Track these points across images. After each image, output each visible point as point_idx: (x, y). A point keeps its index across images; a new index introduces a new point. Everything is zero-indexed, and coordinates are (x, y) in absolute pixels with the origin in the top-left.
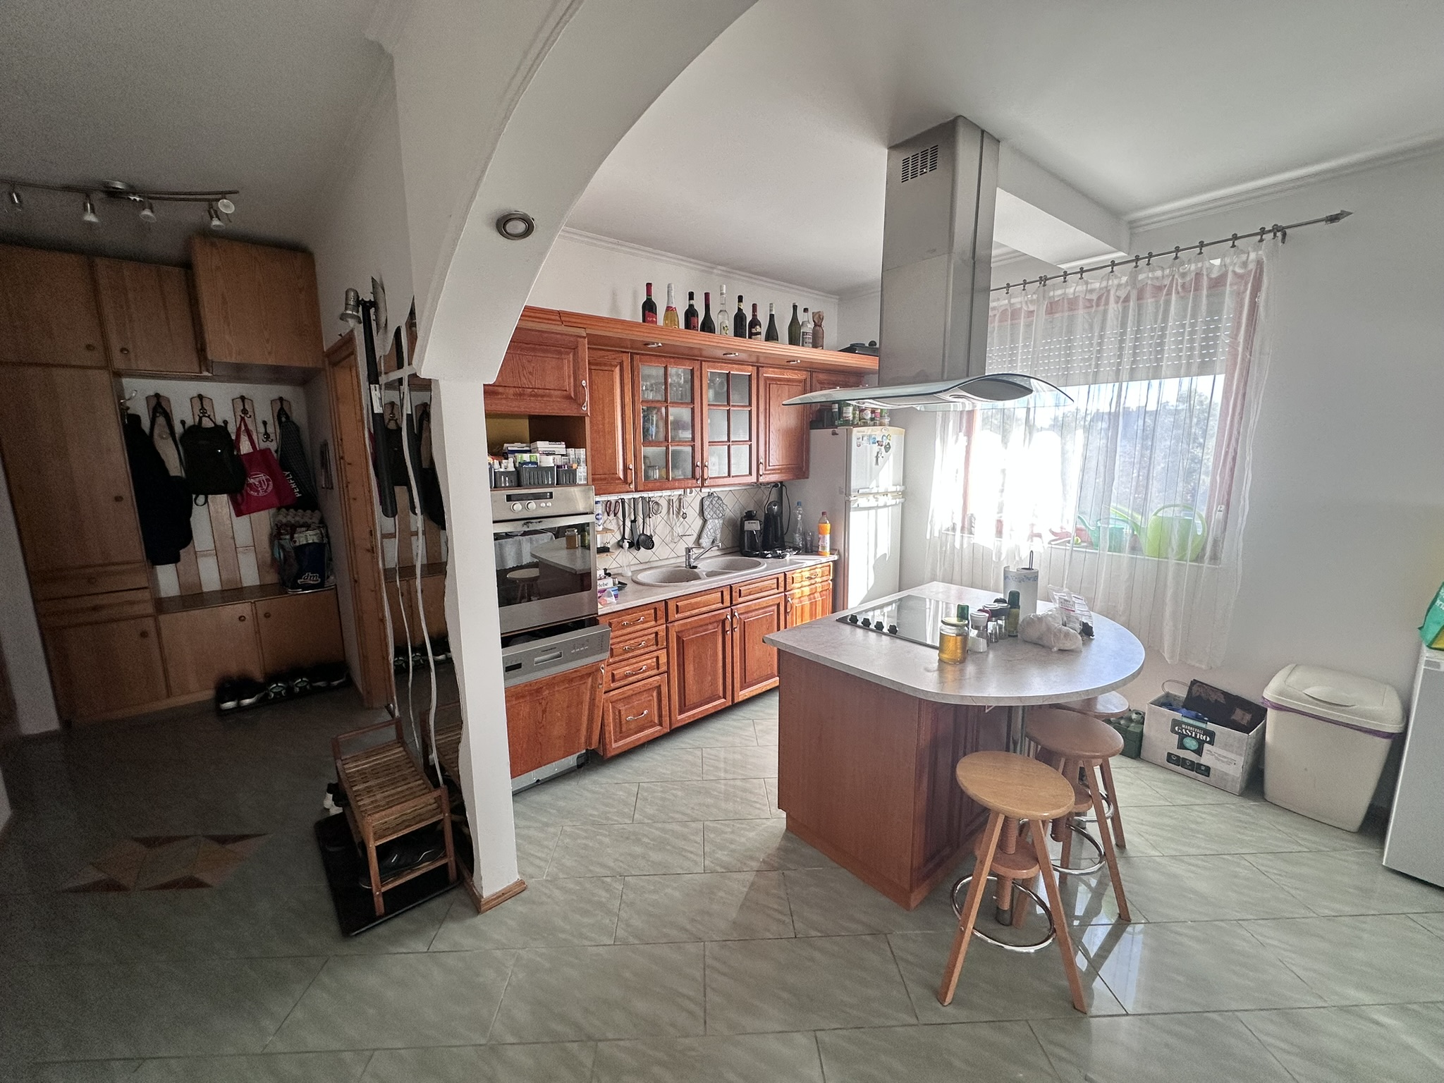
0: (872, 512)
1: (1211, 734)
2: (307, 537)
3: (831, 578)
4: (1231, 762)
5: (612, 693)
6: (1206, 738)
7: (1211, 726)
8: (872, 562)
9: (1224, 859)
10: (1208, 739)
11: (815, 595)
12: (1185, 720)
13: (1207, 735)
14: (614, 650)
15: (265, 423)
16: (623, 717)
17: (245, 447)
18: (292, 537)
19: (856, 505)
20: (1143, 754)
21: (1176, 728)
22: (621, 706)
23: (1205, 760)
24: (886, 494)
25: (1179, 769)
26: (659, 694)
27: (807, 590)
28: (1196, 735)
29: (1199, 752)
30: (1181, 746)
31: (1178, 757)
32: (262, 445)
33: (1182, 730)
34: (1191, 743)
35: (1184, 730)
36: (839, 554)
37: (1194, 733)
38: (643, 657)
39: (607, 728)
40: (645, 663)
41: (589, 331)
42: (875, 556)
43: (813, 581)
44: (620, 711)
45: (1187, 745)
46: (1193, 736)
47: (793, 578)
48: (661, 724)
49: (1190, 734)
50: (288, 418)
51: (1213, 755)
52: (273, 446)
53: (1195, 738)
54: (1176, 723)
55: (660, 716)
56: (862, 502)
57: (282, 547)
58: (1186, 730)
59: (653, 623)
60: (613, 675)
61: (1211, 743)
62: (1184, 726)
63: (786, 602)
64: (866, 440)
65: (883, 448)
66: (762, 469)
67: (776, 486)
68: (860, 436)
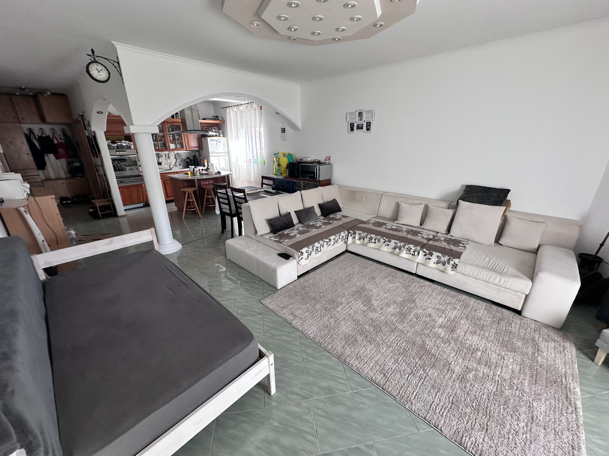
0: (217, 157)
2: (77, 164)
15: (60, 136)
17: (56, 142)
18: (73, 165)
19: (211, 156)
32: (60, 141)
50: (66, 134)
52: (63, 141)
56: (214, 155)
57: (70, 167)
64: (212, 140)
65: (218, 142)
66: (187, 147)
67: (197, 151)
68: (210, 139)
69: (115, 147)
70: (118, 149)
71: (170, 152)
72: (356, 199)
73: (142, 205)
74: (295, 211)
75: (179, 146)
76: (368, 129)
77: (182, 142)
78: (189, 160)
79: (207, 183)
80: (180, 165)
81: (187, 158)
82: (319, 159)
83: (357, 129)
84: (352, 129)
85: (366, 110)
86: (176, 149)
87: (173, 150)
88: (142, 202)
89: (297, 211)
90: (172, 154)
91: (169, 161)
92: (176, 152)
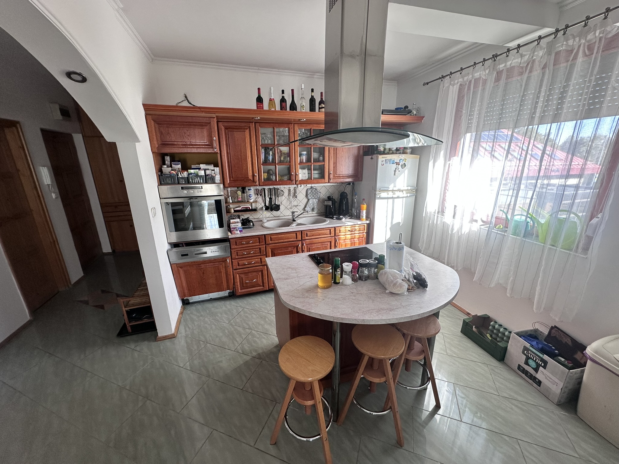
0: (390, 201)
1: (545, 363)
3: (365, 232)
4: (554, 383)
5: (238, 270)
6: (542, 364)
7: (546, 357)
8: (389, 226)
9: (502, 437)
10: (543, 365)
11: (355, 239)
12: (531, 348)
13: (542, 362)
14: (238, 253)
16: (244, 281)
19: (379, 197)
20: (505, 361)
21: (525, 352)
22: (243, 276)
23: (539, 376)
24: (399, 190)
25: (524, 375)
26: (262, 274)
27: (349, 237)
28: (536, 360)
29: (536, 370)
30: (527, 363)
31: (524, 369)
33: (528, 354)
34: (533, 364)
35: (529, 354)
36: (371, 220)
37: (535, 358)
38: (253, 258)
39: (236, 284)
40: (254, 260)
41: (217, 115)
42: (392, 223)
43: (353, 233)
44: (242, 278)
45: (530, 364)
46: (534, 359)
47: (340, 230)
48: (263, 286)
49: (533, 358)
51: (544, 375)
53: (535, 361)
54: (525, 349)
55: (263, 283)
56: (383, 195)
58: (531, 355)
59: (258, 244)
60: (238, 263)
61: (545, 367)
62: (530, 352)
63: (335, 241)
64: (387, 161)
65: (400, 166)
66: (332, 176)
67: (349, 185)
70: (188, 183)
71: (299, 186)
77: (324, 165)
78: (330, 203)
80: (313, 210)
81: (329, 197)
86: (309, 180)
87: (302, 182)
88: (225, 288)
90: (302, 189)
91: (294, 203)
92: (309, 186)
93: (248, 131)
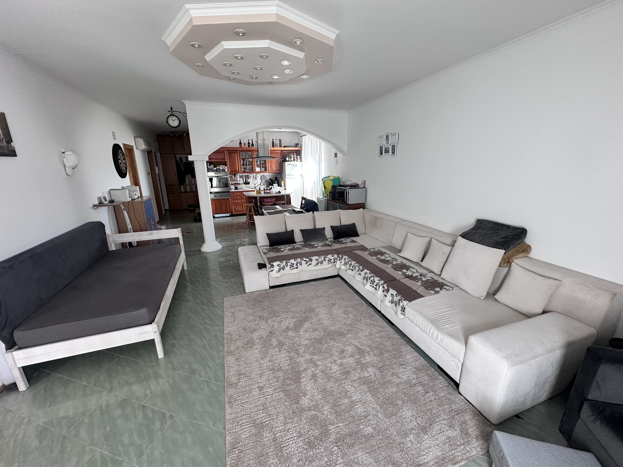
5: (233, 204)
14: (234, 198)
22: (235, 207)
39: (233, 211)
48: (243, 212)
59: (241, 195)
60: (233, 201)
64: (289, 164)
65: (294, 166)
66: (269, 170)
67: (279, 174)
68: (288, 164)
69: (215, 170)
70: (217, 172)
71: (258, 174)
72: (377, 226)
73: (228, 215)
74: (300, 230)
75: (263, 169)
76: (393, 153)
77: (266, 166)
78: (270, 181)
79: (270, 200)
80: (264, 185)
81: (270, 179)
82: (358, 183)
83: (385, 153)
84: (381, 154)
85: (392, 133)
86: (261, 172)
87: (258, 172)
88: (229, 212)
89: (304, 230)
90: (259, 176)
91: (256, 182)
92: (262, 174)
93: (236, 153)
